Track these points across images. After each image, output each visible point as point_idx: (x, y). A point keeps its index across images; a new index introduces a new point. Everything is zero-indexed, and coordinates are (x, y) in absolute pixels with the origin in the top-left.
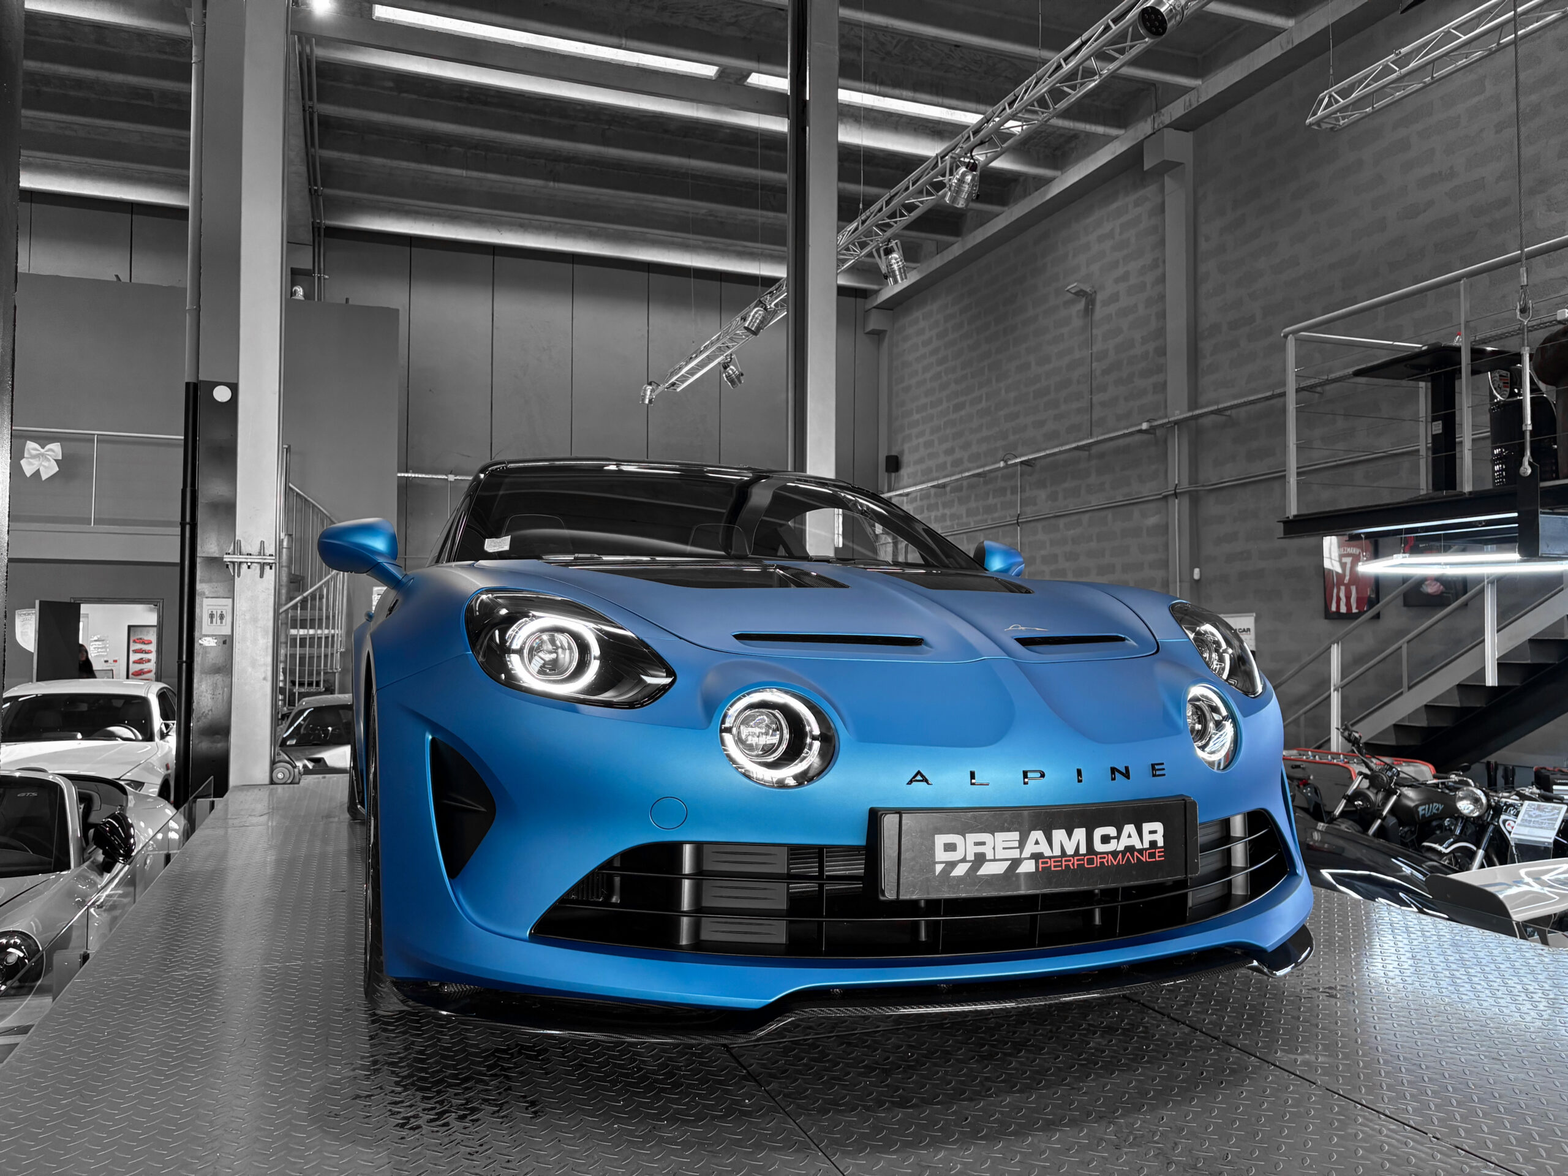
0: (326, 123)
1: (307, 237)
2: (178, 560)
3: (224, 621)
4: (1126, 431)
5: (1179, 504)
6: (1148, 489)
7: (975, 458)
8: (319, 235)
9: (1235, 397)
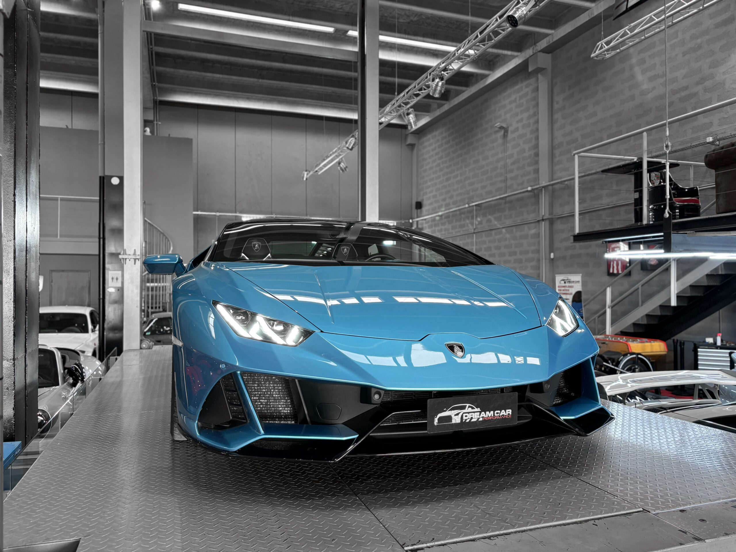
1: (151, 105)
2: (97, 253)
3: (118, 281)
4: (521, 191)
5: (544, 224)
6: (531, 217)
7: (455, 203)
8: (156, 104)
9: (569, 176)
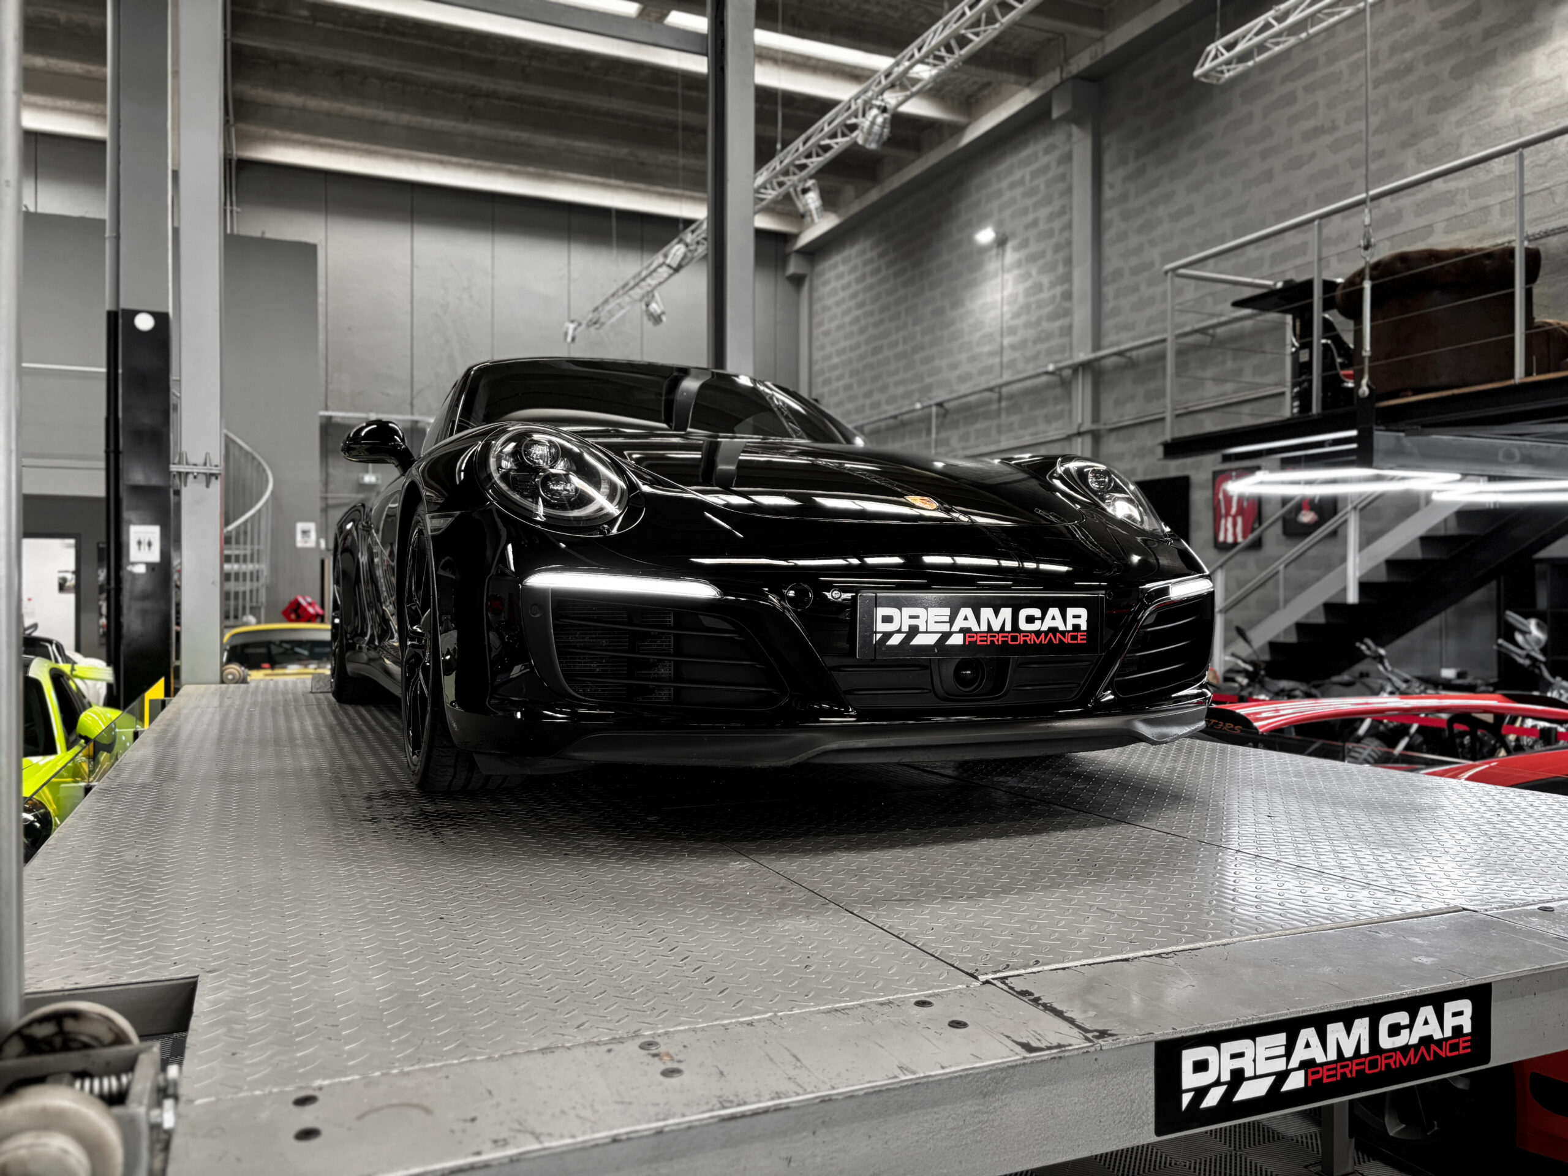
3: (152, 548)
4: (1034, 373)
5: (1083, 443)
6: (1053, 430)
7: (891, 400)
8: (231, 167)
9: (1134, 339)
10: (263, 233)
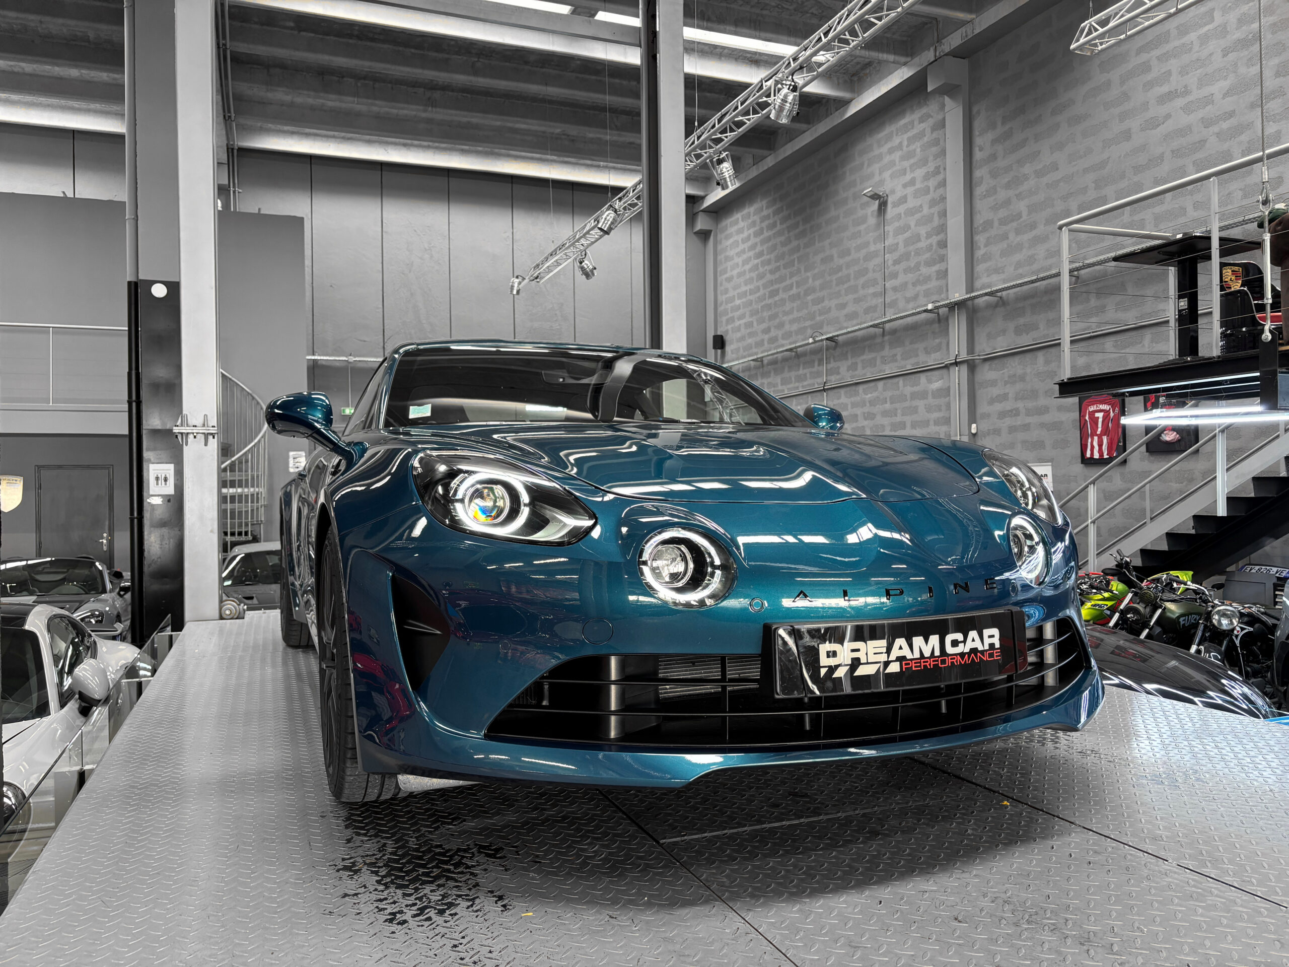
0: (237, 59)
1: (223, 156)
3: (168, 483)
4: (914, 311)
5: (959, 371)
6: (933, 359)
7: (787, 336)
8: (233, 156)
9: (1004, 282)
10: (259, 209)
